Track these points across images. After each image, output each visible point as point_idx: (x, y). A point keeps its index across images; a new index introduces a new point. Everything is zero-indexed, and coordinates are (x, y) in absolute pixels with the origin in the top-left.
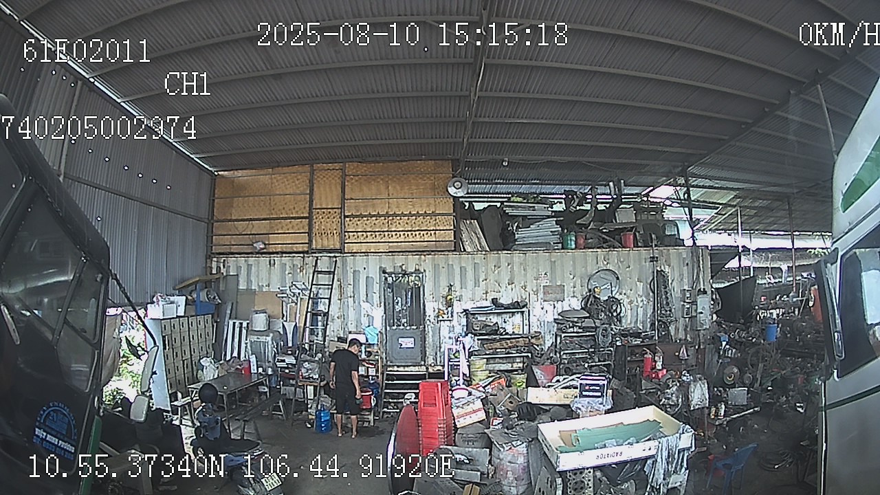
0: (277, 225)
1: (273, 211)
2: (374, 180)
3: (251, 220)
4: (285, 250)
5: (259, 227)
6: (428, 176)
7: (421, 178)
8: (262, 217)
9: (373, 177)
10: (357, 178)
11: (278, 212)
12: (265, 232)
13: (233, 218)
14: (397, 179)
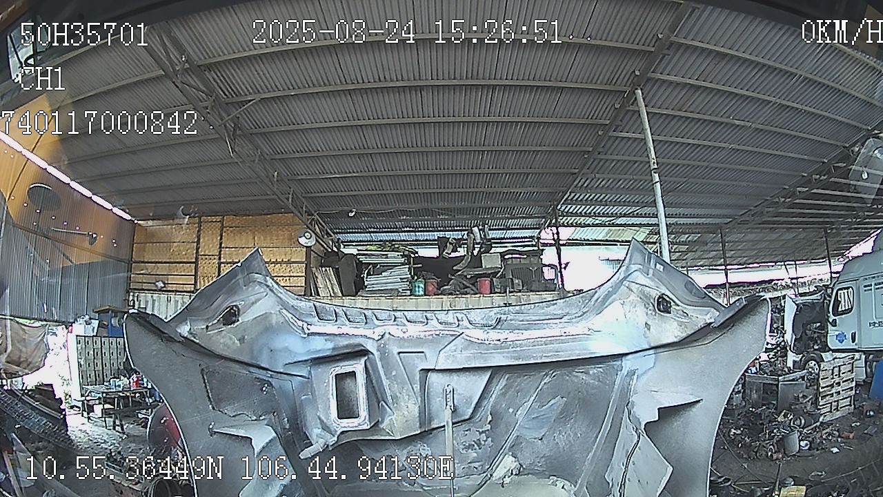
0: (174, 268)
1: (172, 257)
2: (244, 231)
3: (156, 263)
4: (178, 289)
5: (162, 269)
6: (287, 227)
7: (280, 230)
8: (164, 260)
9: (244, 228)
10: (231, 229)
11: (175, 257)
12: (166, 273)
13: (146, 260)
14: (263, 230)
